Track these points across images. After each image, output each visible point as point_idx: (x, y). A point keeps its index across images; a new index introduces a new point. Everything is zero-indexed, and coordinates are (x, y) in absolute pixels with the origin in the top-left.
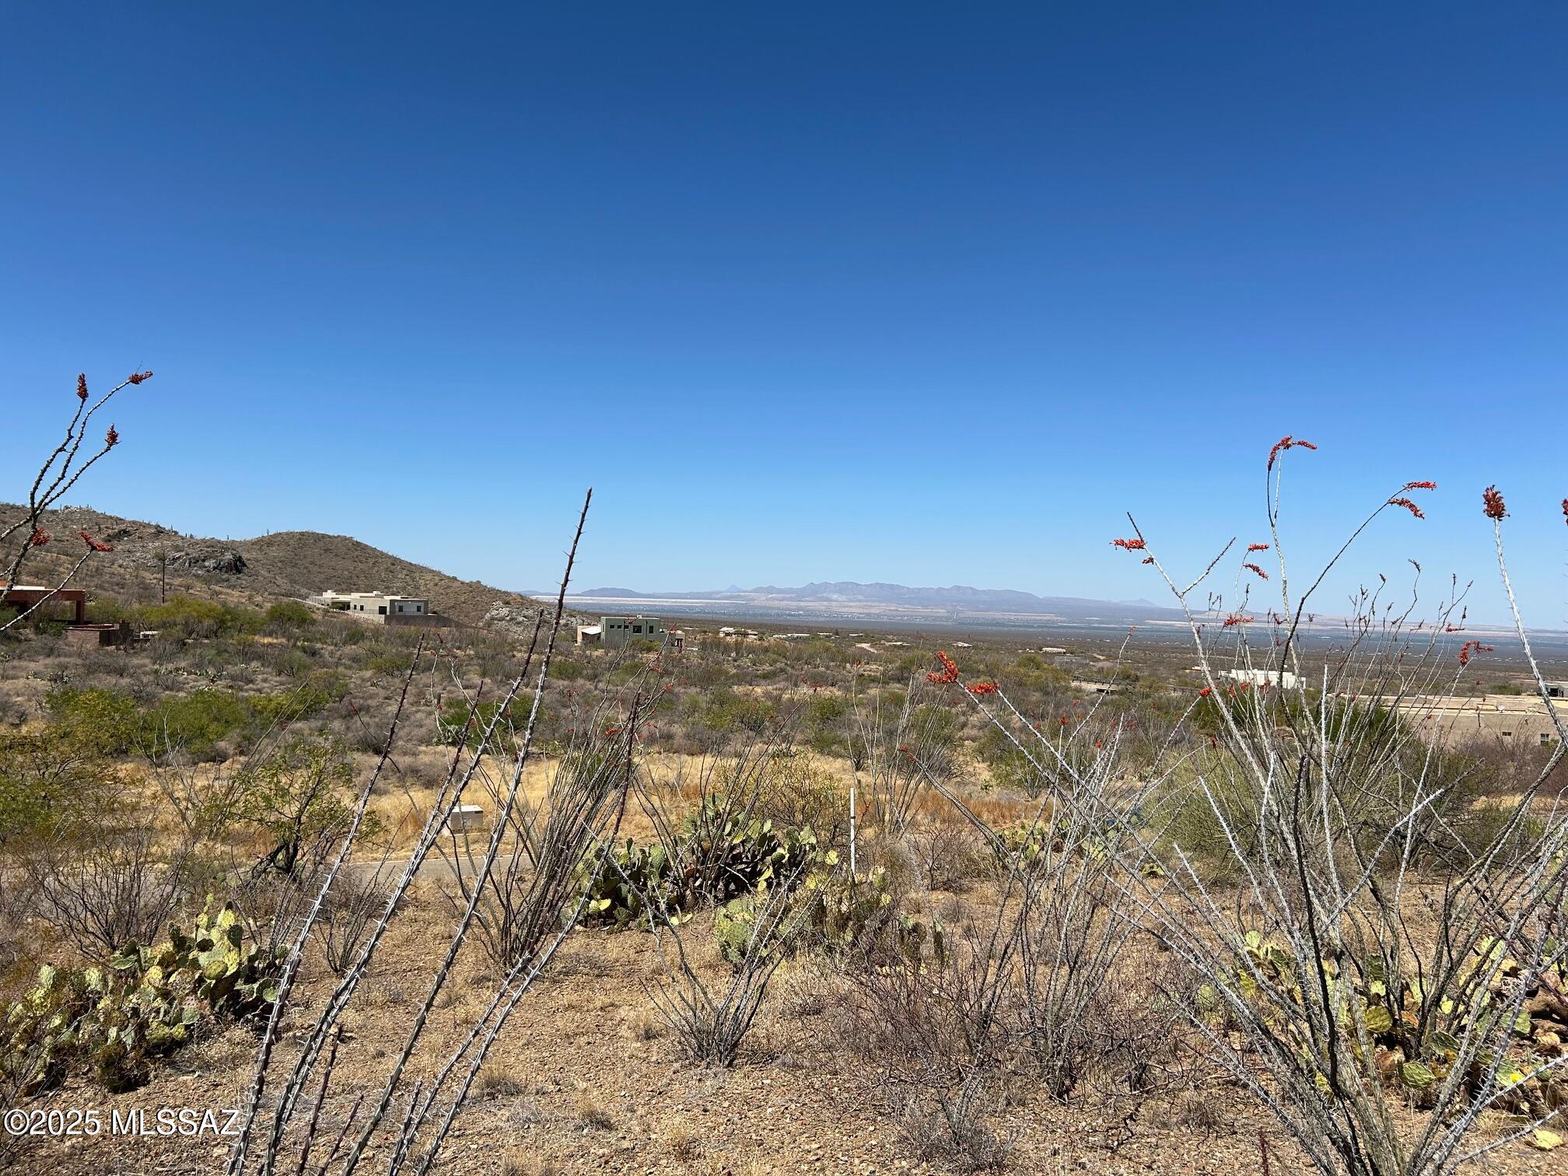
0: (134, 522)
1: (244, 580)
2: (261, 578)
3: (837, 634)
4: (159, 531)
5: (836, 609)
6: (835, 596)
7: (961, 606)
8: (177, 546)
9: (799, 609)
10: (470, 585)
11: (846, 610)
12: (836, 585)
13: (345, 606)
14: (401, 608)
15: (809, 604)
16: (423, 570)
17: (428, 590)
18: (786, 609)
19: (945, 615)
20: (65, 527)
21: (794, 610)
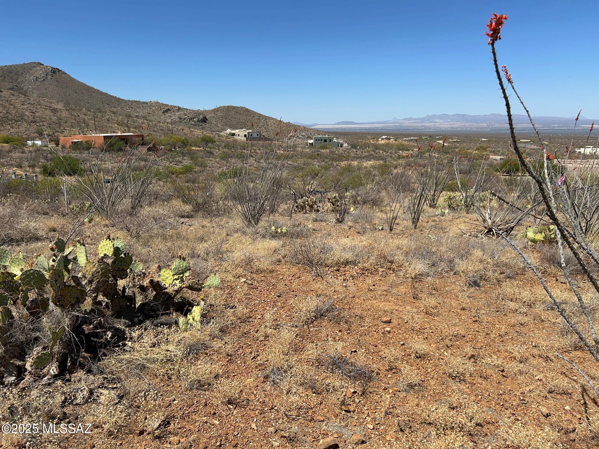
0: (171, 106)
1: (207, 125)
2: (213, 124)
3: (430, 137)
4: (179, 109)
5: (438, 126)
6: (438, 120)
7: (494, 122)
8: (185, 114)
9: (422, 126)
10: (286, 123)
11: (442, 126)
12: (439, 115)
13: (233, 135)
14: (251, 135)
15: (426, 124)
16: (270, 118)
17: (272, 126)
18: (417, 127)
19: (486, 126)
20: (150, 109)
21: (420, 127)
